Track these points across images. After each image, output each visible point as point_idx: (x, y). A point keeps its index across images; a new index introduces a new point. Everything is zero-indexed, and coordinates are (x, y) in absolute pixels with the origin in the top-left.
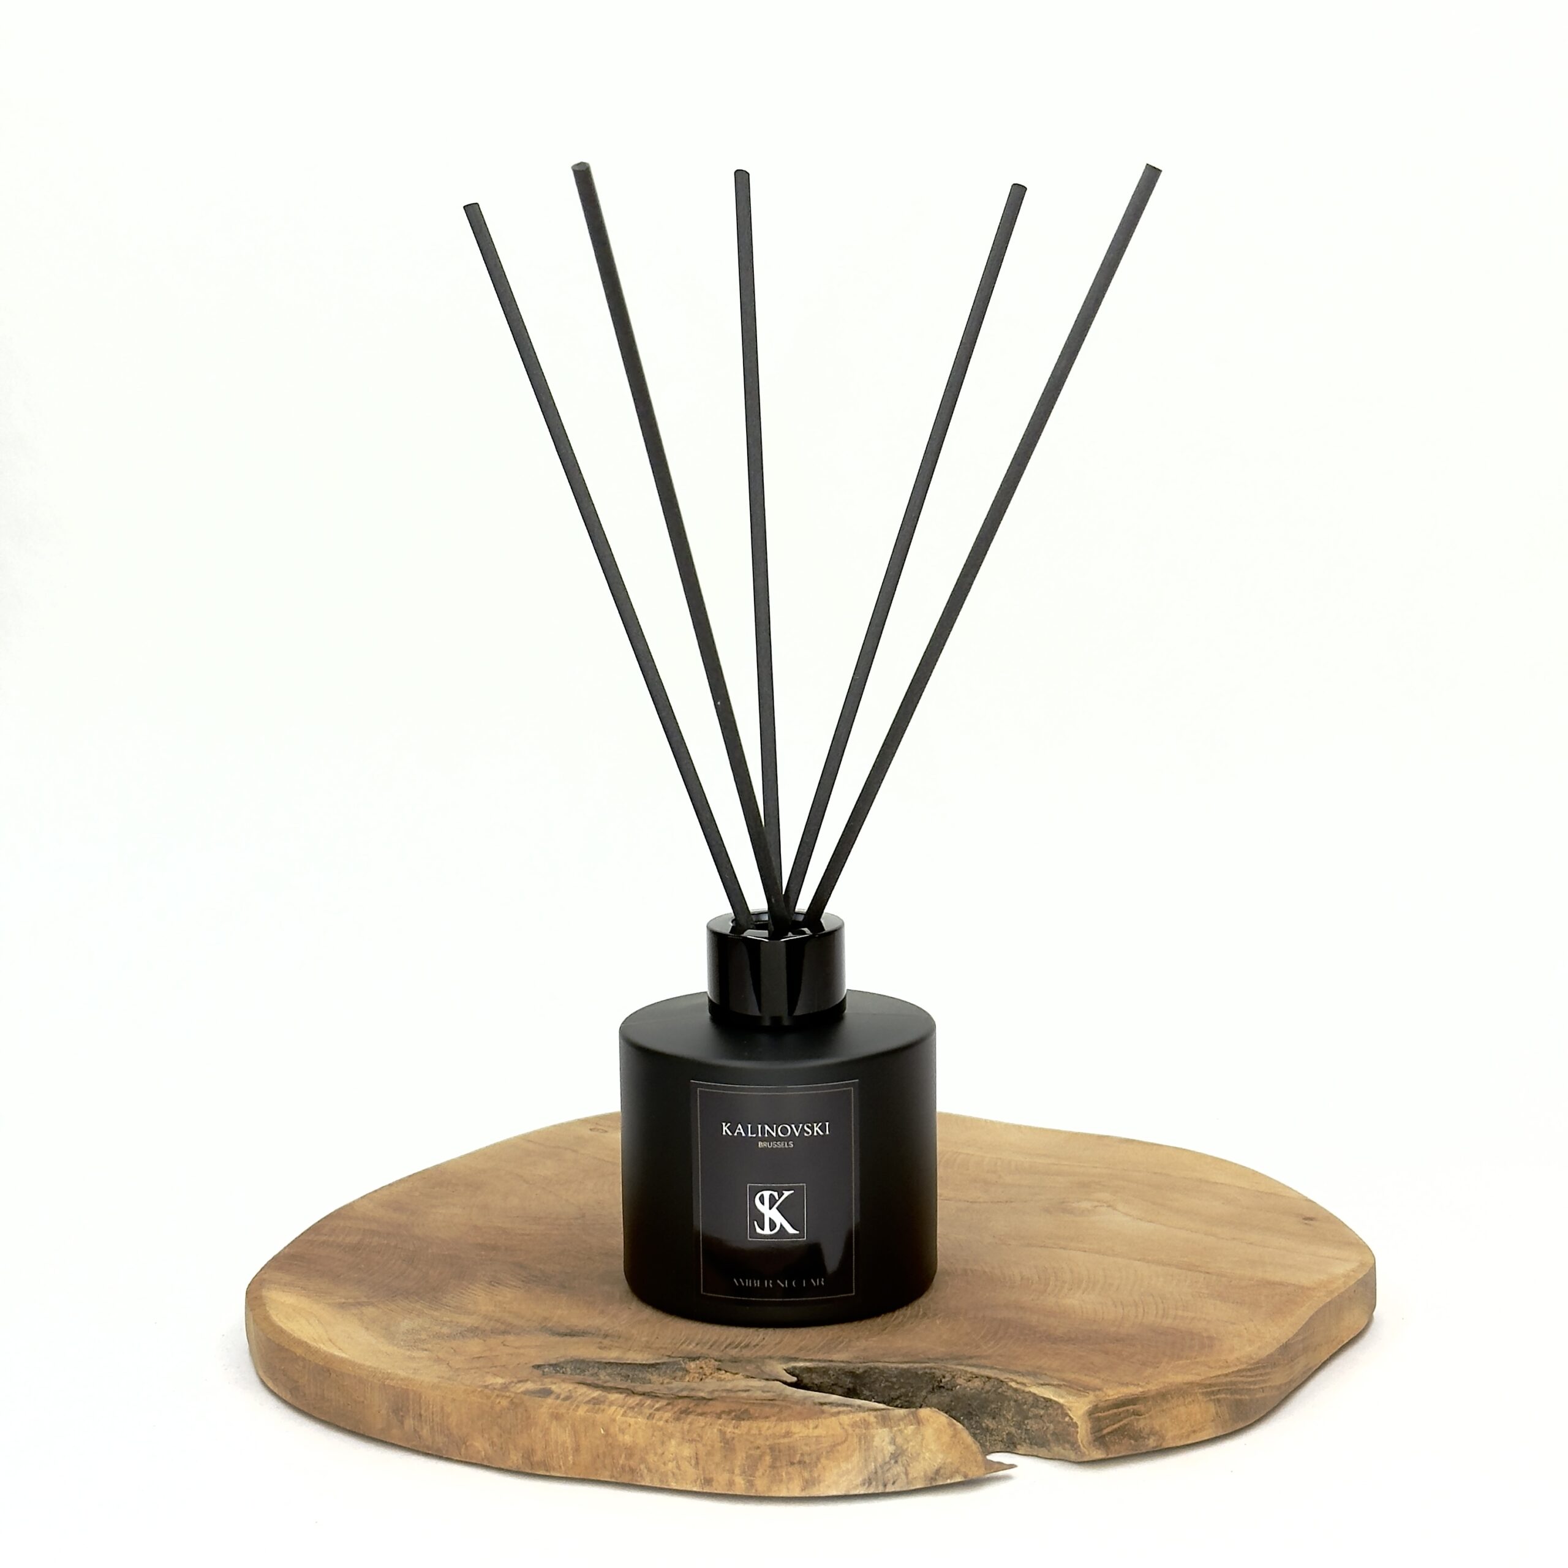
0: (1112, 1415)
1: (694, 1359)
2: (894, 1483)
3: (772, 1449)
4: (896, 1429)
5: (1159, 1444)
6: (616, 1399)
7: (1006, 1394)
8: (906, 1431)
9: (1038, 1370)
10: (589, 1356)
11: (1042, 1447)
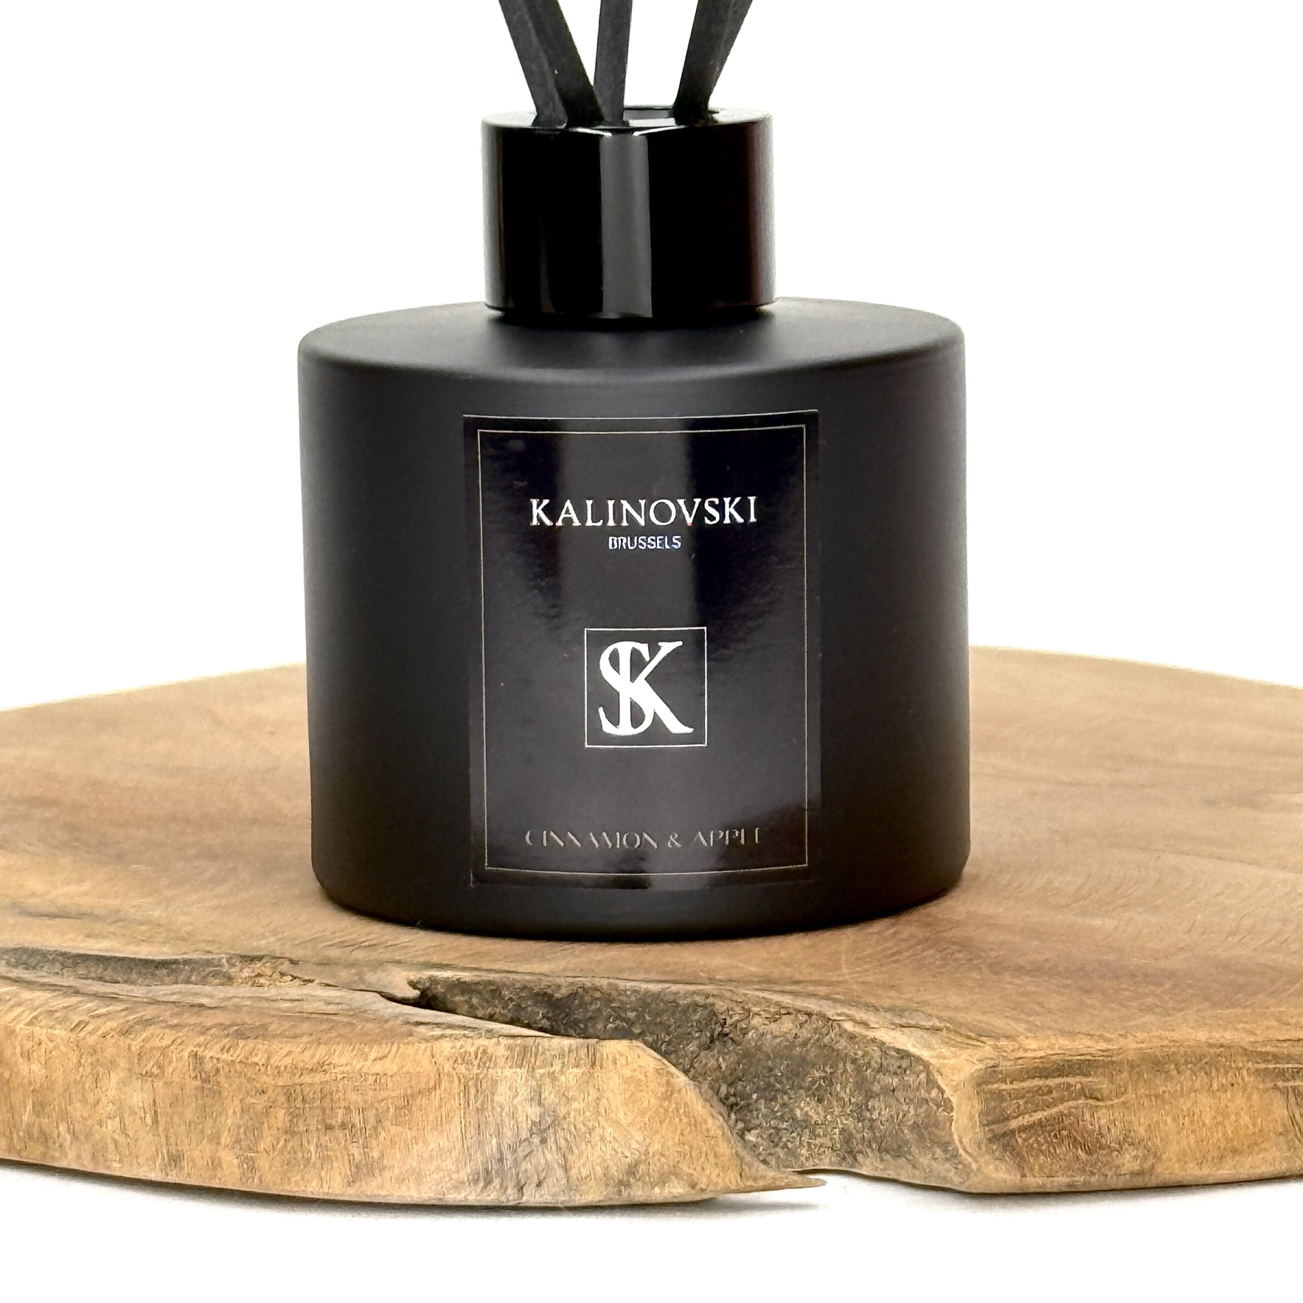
0: (1030, 1091)
1: (252, 959)
2: (539, 1185)
3: (289, 1094)
4: (541, 1071)
7: (837, 1046)
8: (563, 1078)
9: (912, 1005)
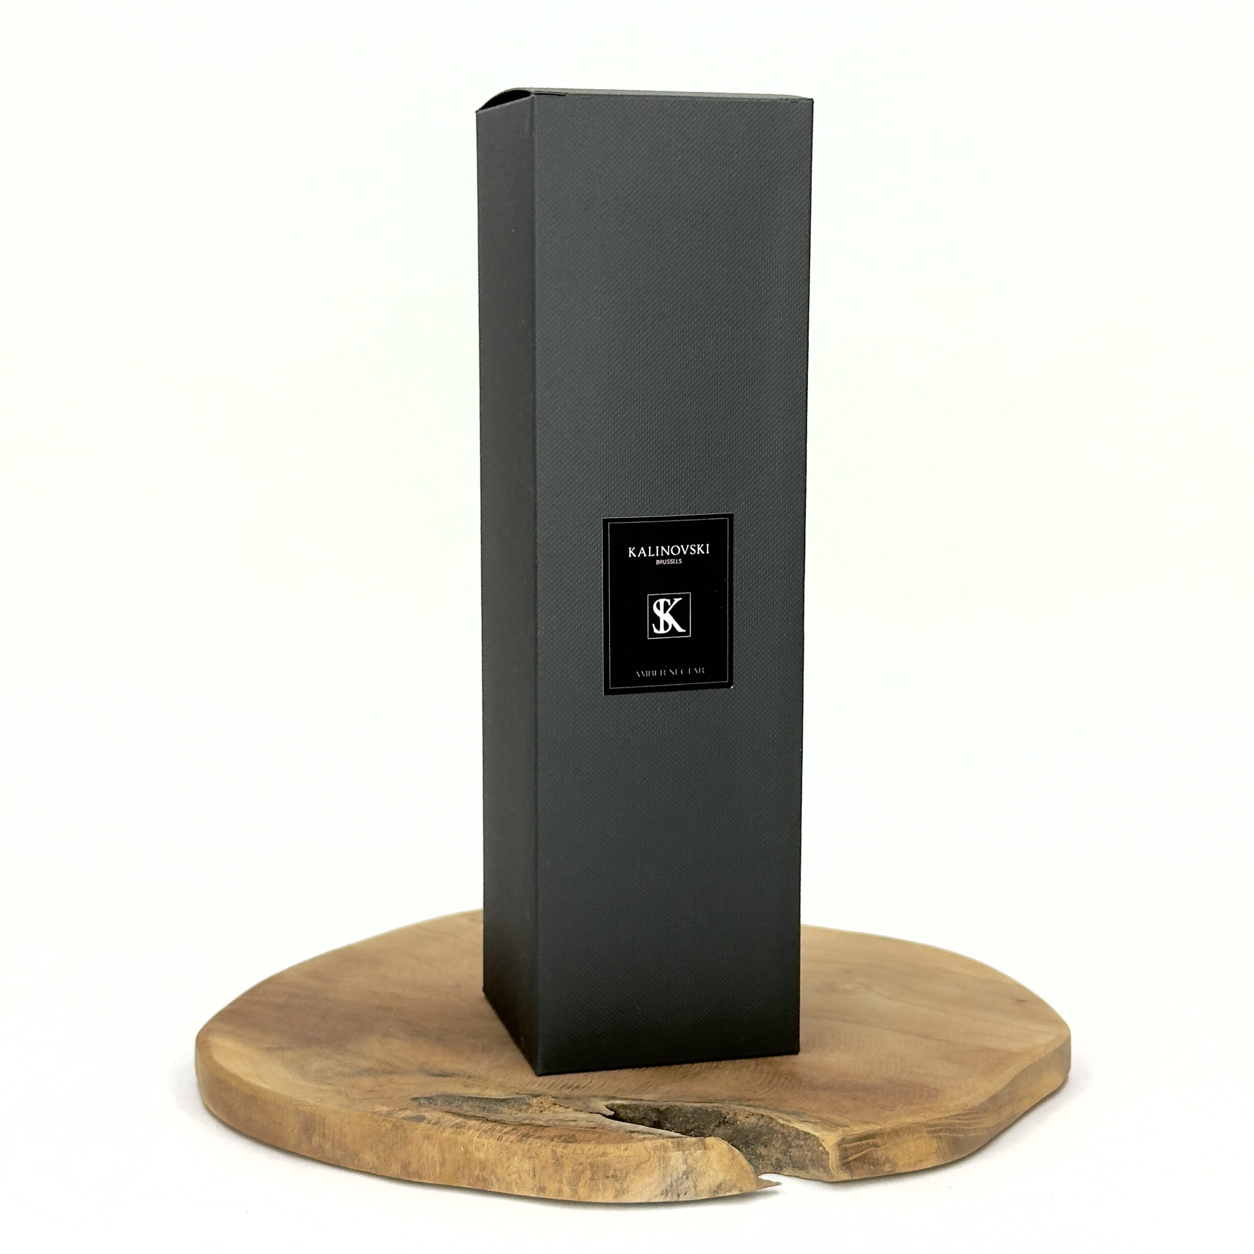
0: (855, 1146)
1: (535, 1096)
2: (685, 1194)
3: (592, 1165)
4: (687, 1152)
5: (893, 1169)
6: (474, 1125)
7: (775, 1128)
8: (695, 1154)
9: (801, 1111)
10: (455, 1092)
11: (802, 1170)
